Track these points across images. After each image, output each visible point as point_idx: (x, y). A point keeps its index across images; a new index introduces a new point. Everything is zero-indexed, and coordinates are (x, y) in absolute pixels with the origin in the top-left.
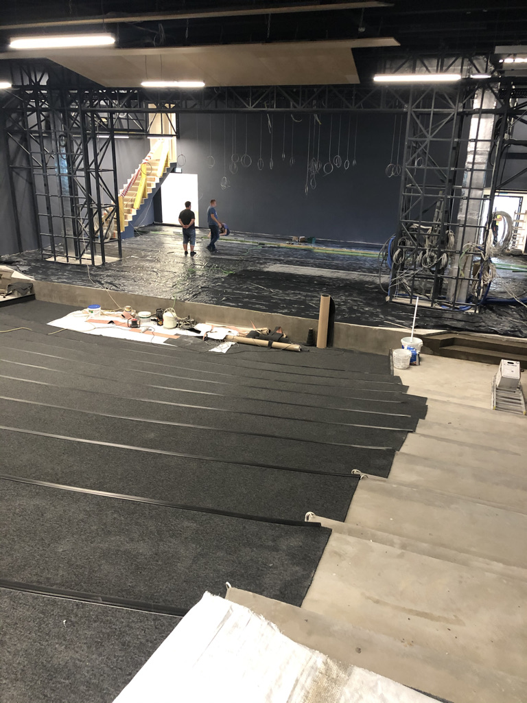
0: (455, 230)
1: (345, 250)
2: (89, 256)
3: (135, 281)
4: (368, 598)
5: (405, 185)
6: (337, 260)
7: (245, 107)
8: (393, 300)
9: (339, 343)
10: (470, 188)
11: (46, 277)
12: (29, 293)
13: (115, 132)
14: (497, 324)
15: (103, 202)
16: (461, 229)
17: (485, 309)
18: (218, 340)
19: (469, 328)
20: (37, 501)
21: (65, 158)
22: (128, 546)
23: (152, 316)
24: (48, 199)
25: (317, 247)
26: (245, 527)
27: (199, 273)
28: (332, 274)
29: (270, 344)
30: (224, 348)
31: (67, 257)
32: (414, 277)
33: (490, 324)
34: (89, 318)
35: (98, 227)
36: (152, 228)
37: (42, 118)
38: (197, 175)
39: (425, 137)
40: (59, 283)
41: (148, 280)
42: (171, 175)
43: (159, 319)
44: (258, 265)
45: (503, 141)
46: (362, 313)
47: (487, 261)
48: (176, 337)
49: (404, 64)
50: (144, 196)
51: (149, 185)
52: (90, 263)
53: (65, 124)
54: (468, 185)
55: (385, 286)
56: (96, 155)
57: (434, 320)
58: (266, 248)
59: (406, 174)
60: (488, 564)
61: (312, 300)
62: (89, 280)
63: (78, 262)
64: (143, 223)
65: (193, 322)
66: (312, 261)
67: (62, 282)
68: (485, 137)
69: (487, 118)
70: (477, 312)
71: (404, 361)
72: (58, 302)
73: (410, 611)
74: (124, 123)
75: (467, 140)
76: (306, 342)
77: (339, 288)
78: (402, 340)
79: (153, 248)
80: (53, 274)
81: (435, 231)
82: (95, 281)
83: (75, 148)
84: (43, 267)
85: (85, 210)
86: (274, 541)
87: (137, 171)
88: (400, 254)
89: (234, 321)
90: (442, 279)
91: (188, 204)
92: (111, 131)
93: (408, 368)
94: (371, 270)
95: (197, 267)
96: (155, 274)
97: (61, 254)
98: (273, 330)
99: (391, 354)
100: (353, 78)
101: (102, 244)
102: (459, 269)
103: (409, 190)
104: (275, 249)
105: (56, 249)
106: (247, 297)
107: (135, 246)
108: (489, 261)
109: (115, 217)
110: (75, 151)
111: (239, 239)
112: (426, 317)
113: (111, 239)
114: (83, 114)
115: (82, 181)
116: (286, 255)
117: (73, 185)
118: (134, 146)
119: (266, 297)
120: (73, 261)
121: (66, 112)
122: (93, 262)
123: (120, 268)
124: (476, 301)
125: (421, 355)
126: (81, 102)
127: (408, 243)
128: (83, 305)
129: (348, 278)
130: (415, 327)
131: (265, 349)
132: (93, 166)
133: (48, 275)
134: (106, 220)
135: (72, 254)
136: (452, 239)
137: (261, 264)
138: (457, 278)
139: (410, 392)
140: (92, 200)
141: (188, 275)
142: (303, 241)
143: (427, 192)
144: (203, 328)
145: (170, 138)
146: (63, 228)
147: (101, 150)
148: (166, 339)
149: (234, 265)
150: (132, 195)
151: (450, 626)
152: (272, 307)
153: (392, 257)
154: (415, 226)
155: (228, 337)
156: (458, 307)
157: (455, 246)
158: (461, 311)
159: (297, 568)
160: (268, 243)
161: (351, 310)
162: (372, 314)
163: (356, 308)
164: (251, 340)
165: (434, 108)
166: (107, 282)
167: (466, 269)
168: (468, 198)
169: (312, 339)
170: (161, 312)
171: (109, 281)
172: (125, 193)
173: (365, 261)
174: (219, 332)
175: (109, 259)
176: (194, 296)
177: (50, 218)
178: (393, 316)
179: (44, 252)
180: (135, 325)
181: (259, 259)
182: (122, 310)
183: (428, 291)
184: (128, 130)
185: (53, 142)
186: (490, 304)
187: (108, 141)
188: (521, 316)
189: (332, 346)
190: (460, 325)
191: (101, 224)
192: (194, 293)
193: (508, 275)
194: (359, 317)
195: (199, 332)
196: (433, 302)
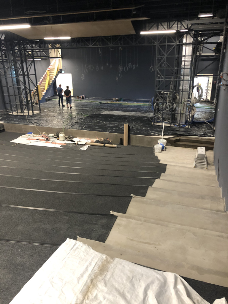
0: (179, 93)
1: (135, 103)
2: (27, 111)
3: (47, 121)
4: (129, 239)
5: (157, 75)
6: (132, 108)
7: (89, 46)
8: (155, 124)
9: (133, 143)
10: (184, 76)
11: (9, 122)
12: (2, 129)
13: (35, 58)
14: (198, 132)
15: (31, 88)
16: (181, 93)
17: (193, 126)
18: (82, 145)
19: (186, 134)
20: (9, 212)
21: (14, 70)
22: (43, 226)
23: (55, 136)
24: (8, 88)
25: (123, 102)
26: (86, 217)
27: (74, 116)
28: (130, 114)
29: (104, 145)
30: (85, 148)
31: (17, 112)
32: (163, 114)
33: (194, 132)
34: (28, 138)
35: (30, 99)
36: (53, 97)
37: (3, 53)
38: (71, 74)
39: (164, 55)
40: (15, 124)
41: (52, 120)
42: (60, 74)
43: (57, 137)
44: (99, 112)
45: (196, 56)
46: (142, 130)
47: (192, 106)
48: (65, 144)
49: (154, 25)
50: (49, 84)
51: (51, 79)
52: (27, 114)
53: (13, 56)
54: (183, 75)
55: (151, 118)
56: (27, 68)
57: (171, 131)
58: (102, 104)
59: (157, 71)
60: (175, 226)
61: (121, 126)
62: (27, 122)
63: (22, 114)
64: (49, 96)
65: (72, 138)
66: (121, 109)
67: (16, 123)
68: (189, 54)
69: (189, 46)
70: (189, 127)
71: (159, 149)
72: (15, 132)
73: (143, 242)
74: (39, 53)
75: (182, 56)
76: (119, 143)
77: (133, 120)
78: (158, 141)
79: (54, 106)
80: (12, 120)
81: (171, 94)
82: (30, 122)
83: (18, 65)
84: (8, 117)
85: (24, 92)
86: (96, 221)
87: (45, 73)
88: (157, 105)
89: (89, 136)
90: (175, 114)
91: (68, 87)
92: (33, 57)
93: (161, 152)
94: (146, 111)
95: (73, 113)
96: (55, 118)
97: (15, 111)
98: (105, 139)
99: (154, 147)
100: (133, 32)
101: (32, 106)
102: (181, 110)
103: (159, 78)
104: (106, 104)
105: (13, 109)
106: (94, 125)
107: (46, 106)
108: (193, 106)
109: (37, 94)
110: (18, 67)
111: (91, 100)
112: (168, 131)
113: (36, 104)
114: (20, 51)
115: (22, 80)
116: (111, 106)
117: (18, 82)
118: (44, 63)
119: (102, 125)
120: (20, 114)
121: (13, 50)
122: (29, 114)
123: (40, 116)
124: (189, 123)
125: (166, 147)
126: (20, 46)
127: (160, 100)
128: (25, 133)
129: (136, 115)
130: (163, 135)
131: (102, 147)
132: (26, 73)
133: (10, 121)
134: (33, 95)
135: (19, 111)
136: (178, 97)
137: (100, 111)
138: (180, 114)
139: (161, 162)
140: (26, 88)
141: (69, 117)
142: (118, 100)
143: (166, 78)
144: (76, 140)
145: (59, 59)
146: (15, 100)
147: (29, 66)
148: (61, 145)
149: (88, 112)
150: (44, 84)
151: (156, 246)
152: (105, 130)
153: (153, 106)
154: (162, 92)
155: (87, 143)
156: (182, 125)
157: (179, 100)
158: (183, 127)
159: (104, 230)
160: (103, 102)
161: (137, 129)
162: (146, 131)
163: (139, 128)
164: (96, 144)
165: (167, 43)
166: (35, 123)
167: (184, 109)
168: (183, 80)
169: (121, 142)
170: (58, 134)
171: (36, 122)
172: (41, 83)
173: (144, 107)
174: (83, 141)
175: (35, 112)
176: (72, 126)
177: (9, 96)
178: (154, 131)
179: (8, 111)
180: (47, 140)
181: (99, 109)
182: (42, 134)
183: (169, 119)
184: (40, 56)
185: (9, 64)
186: (195, 123)
187: (32, 61)
188: (207, 128)
189: (130, 144)
190: (182, 133)
191: (31, 98)
192: (72, 125)
193: (203, 111)
194: (140, 132)
195: (74, 141)
196: (171, 124)
